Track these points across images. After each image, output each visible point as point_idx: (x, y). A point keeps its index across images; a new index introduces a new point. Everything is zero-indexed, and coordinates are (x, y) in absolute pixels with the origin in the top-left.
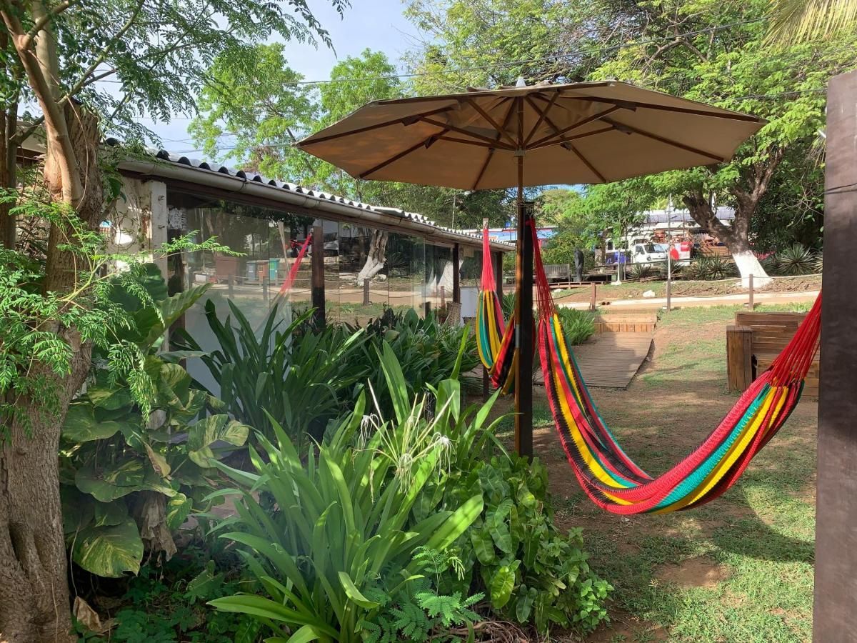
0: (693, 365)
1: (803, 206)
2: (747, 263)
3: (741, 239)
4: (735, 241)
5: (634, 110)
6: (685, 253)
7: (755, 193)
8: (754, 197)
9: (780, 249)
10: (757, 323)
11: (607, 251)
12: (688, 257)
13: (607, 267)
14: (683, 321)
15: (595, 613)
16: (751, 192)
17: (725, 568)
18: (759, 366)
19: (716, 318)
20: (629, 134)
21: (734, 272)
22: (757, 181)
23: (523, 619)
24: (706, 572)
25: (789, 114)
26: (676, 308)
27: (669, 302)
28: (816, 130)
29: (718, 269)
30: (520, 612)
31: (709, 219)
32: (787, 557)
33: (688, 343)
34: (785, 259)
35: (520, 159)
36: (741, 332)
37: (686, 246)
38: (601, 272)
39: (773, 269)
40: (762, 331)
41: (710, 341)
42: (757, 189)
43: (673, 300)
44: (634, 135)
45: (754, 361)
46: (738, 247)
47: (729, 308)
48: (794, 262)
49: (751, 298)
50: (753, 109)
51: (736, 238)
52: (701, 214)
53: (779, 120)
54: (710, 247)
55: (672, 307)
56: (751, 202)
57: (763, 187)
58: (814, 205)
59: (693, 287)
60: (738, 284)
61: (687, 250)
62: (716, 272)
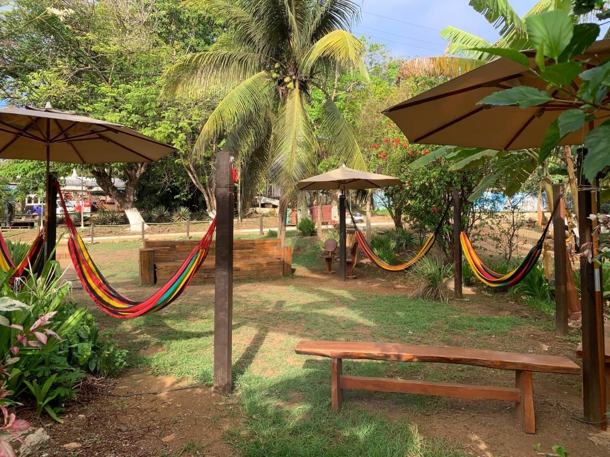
0: (115, 275)
1: (165, 183)
2: (134, 216)
3: (130, 201)
4: (126, 202)
5: (117, 133)
6: (87, 208)
7: (138, 173)
8: (138, 175)
9: (151, 209)
10: (155, 246)
11: (27, 204)
12: (90, 211)
13: (28, 216)
14: (103, 251)
15: (121, 364)
16: (136, 171)
17: (165, 346)
18: (158, 269)
19: (124, 248)
20: (108, 142)
21: (126, 221)
22: (140, 165)
23: (92, 369)
24: (158, 349)
25: (159, 129)
26: (97, 243)
27: (92, 240)
28: (172, 141)
29: (114, 220)
30: (91, 366)
31: (110, 186)
32: (189, 338)
33: (108, 263)
34: (155, 214)
35: (48, 148)
36: (148, 251)
37: (88, 204)
38: (23, 219)
39: (148, 219)
40: (158, 250)
41: (122, 262)
42: (139, 170)
43: (94, 239)
44: (110, 142)
45: (155, 267)
46: (129, 206)
47: (130, 242)
48: (160, 217)
49: (143, 237)
50: (138, 121)
51: (128, 200)
52: (104, 183)
53: (153, 131)
54: (104, 204)
55: (94, 242)
56: (136, 177)
57: (143, 169)
58: (171, 183)
59: (99, 231)
60: (128, 229)
61: (88, 206)
62: (113, 221)
